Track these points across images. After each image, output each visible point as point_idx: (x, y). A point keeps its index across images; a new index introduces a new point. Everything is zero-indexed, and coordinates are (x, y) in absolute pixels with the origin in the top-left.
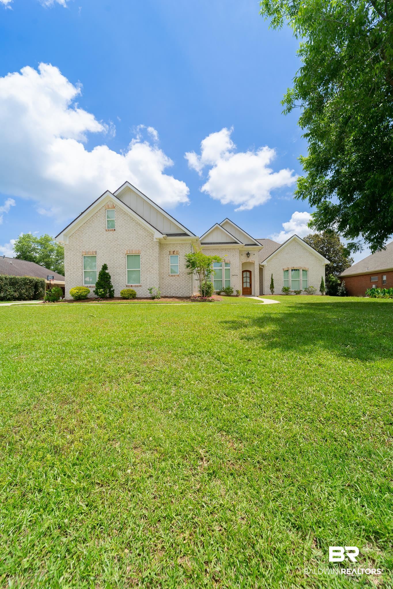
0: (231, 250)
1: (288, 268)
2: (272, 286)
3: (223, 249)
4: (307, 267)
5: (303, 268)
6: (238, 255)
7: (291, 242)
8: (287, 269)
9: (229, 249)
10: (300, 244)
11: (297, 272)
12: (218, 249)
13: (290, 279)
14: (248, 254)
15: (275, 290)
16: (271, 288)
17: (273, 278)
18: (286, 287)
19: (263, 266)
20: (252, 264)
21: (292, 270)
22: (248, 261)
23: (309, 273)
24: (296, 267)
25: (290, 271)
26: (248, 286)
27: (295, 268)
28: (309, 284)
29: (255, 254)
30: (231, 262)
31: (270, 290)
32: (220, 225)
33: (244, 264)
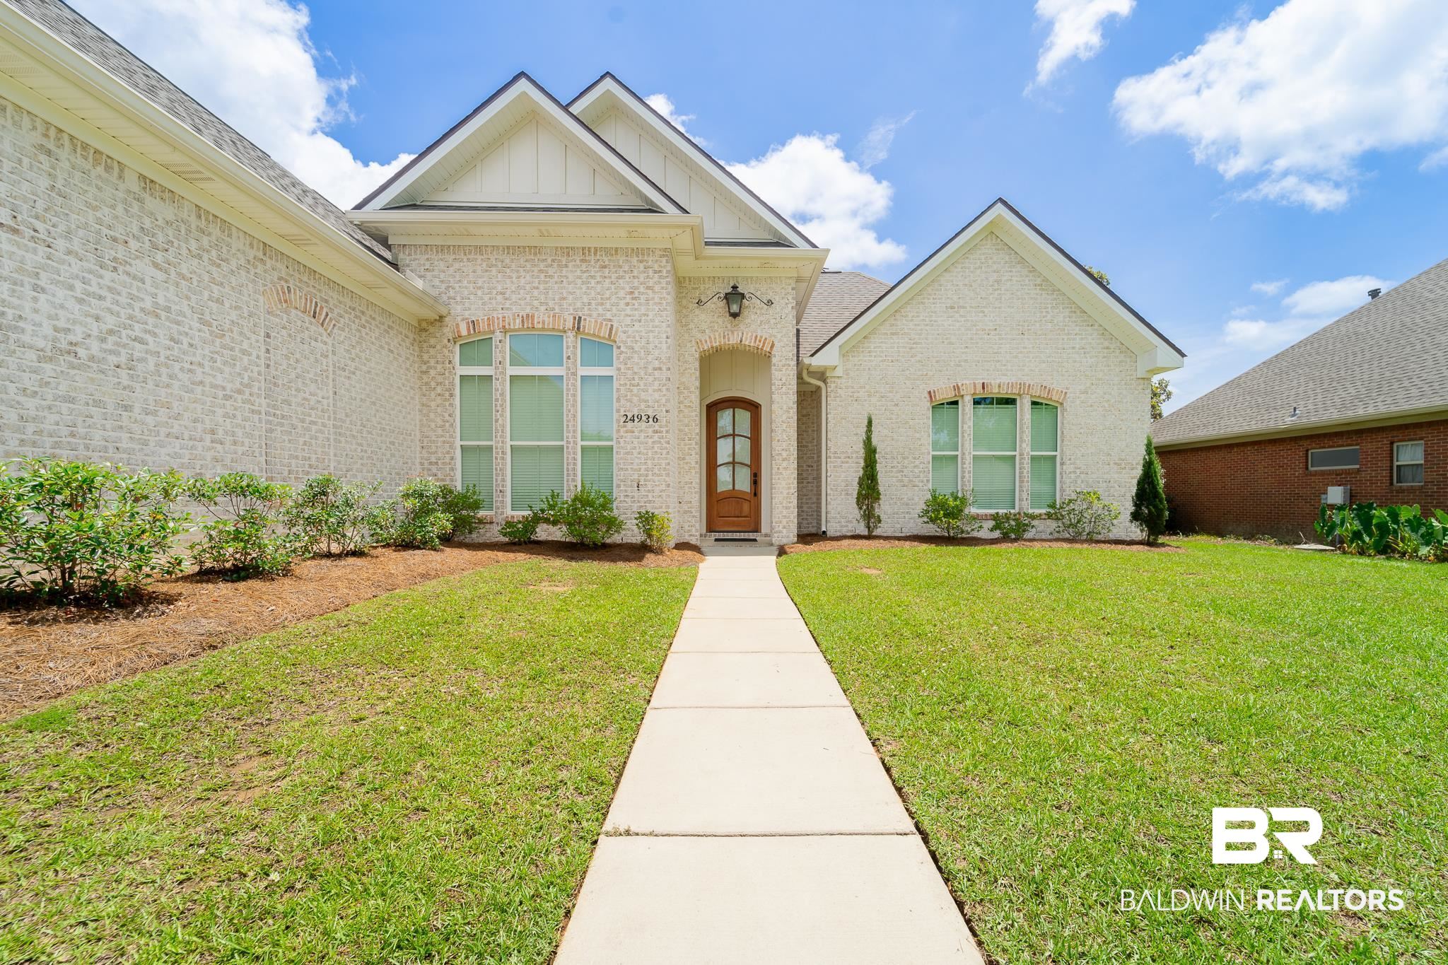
0: (621, 259)
1: (956, 388)
2: (869, 489)
3: (568, 251)
4: (1056, 385)
5: (1036, 392)
6: (664, 293)
7: (970, 248)
8: (950, 396)
9: (607, 251)
10: (1022, 261)
11: (1005, 410)
12: (536, 250)
13: (968, 449)
14: (734, 297)
15: (884, 508)
16: (861, 499)
17: (874, 441)
18: (945, 491)
19: (822, 375)
20: (760, 359)
21: (977, 402)
22: (734, 340)
23: (1070, 421)
24: (1000, 384)
25: (967, 406)
26: (744, 485)
27: (995, 392)
28: (1069, 484)
29: (776, 299)
30: (620, 337)
31: (854, 512)
32: (575, 109)
33: (711, 362)
